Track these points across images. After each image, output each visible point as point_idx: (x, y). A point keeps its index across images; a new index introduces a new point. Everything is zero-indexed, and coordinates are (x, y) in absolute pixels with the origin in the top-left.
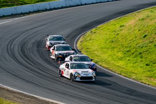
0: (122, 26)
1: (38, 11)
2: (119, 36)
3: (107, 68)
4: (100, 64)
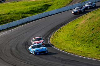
0: (77, 25)
1: (23, 24)
2: (76, 32)
3: (71, 53)
4: (66, 50)
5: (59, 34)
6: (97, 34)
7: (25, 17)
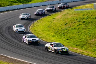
0: (54, 19)
1: (9, 10)
4: (42, 39)
5: (38, 24)
6: (69, 28)
7: (11, 5)
